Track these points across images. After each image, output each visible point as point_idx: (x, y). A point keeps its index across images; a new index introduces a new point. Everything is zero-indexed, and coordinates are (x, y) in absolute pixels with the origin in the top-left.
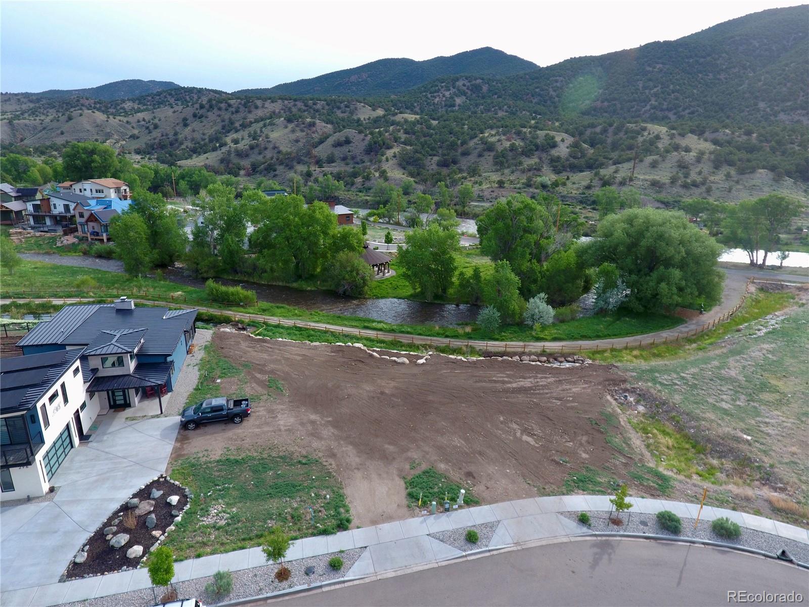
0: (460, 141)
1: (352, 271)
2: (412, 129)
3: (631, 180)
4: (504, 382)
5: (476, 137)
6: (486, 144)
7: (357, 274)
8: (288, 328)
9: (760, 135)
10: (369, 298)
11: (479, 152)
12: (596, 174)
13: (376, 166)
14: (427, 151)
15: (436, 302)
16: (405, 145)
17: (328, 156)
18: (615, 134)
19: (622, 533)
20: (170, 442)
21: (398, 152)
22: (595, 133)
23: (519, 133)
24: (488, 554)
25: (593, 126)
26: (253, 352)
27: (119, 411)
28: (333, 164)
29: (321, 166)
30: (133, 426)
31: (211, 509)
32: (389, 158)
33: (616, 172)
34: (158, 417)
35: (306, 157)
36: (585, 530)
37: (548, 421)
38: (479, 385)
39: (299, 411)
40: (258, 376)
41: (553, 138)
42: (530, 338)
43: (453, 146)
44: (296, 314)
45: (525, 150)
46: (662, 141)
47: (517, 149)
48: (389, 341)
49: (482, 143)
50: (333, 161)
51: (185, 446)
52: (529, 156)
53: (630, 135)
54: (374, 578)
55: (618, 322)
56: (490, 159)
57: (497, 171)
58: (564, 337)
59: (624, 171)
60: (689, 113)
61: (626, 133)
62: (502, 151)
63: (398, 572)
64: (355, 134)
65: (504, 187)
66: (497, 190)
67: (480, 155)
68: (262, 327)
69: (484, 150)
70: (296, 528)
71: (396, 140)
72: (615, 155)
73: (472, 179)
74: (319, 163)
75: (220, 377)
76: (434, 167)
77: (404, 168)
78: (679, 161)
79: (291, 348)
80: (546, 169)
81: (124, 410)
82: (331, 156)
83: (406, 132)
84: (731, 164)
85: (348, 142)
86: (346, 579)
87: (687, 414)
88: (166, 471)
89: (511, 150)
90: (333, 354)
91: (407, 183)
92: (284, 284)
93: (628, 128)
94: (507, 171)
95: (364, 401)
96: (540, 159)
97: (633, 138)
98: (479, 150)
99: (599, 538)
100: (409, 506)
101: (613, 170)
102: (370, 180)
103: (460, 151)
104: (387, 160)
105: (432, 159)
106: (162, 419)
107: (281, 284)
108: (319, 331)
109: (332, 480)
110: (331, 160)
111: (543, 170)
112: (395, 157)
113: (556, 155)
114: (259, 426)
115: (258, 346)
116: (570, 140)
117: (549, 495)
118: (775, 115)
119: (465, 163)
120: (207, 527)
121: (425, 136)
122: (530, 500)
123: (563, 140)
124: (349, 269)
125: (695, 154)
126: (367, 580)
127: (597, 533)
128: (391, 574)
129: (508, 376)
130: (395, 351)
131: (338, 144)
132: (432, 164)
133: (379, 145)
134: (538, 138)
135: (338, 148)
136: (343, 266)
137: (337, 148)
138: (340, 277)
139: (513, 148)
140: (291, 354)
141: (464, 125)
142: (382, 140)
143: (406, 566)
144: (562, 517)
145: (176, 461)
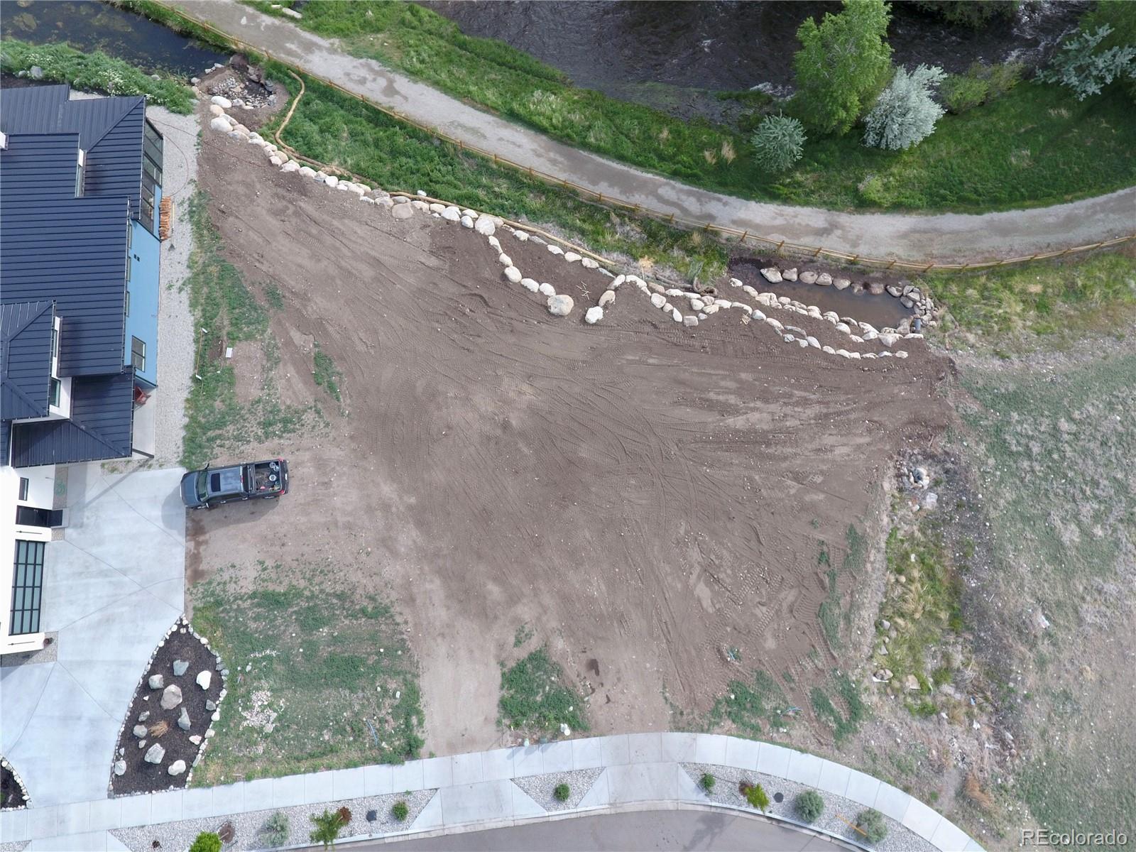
4: (725, 410)
20: (179, 538)
24: (573, 816)
30: (117, 488)
31: (254, 697)
34: (150, 467)
36: (700, 796)
38: (679, 412)
40: (297, 337)
48: (555, 187)
51: (202, 549)
54: (441, 833)
63: (469, 827)
70: (357, 745)
86: (411, 831)
88: (185, 610)
90: (432, 261)
100: (498, 725)
106: (157, 472)
109: (405, 657)
117: (683, 730)
120: (253, 730)
122: (655, 736)
126: (433, 835)
127: (714, 803)
128: (459, 830)
129: (741, 388)
144: (682, 771)
145: (194, 587)
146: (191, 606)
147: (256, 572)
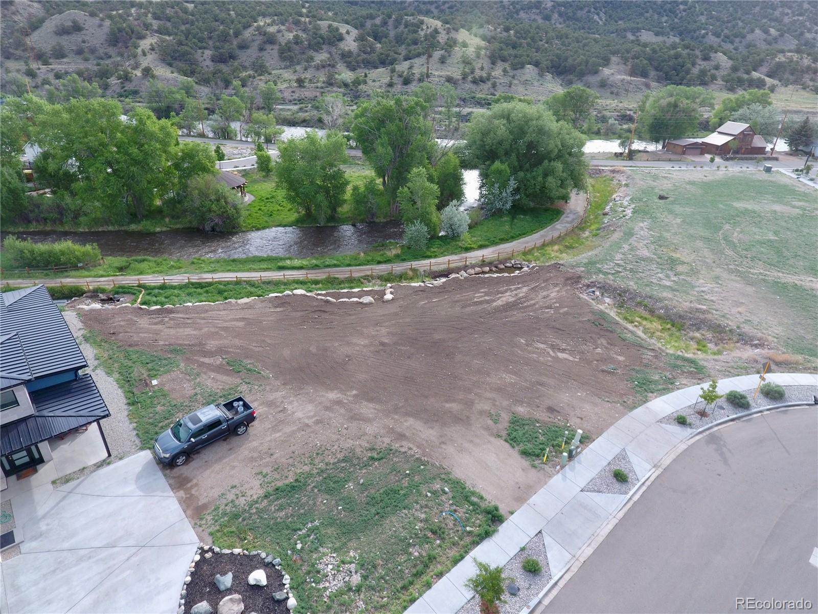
0: (231, 31)
1: (218, 200)
2: (163, 13)
3: (428, 76)
4: (488, 302)
5: (250, 26)
6: (265, 35)
7: (226, 202)
8: (181, 287)
9: (517, 32)
10: (248, 231)
11: (259, 45)
12: (393, 71)
13: (132, 62)
14: (194, 43)
15: (329, 224)
16: (161, 34)
17: (54, 47)
18: (396, 27)
19: (715, 423)
20: (165, 494)
21: (156, 43)
22: (376, 25)
23: (297, 23)
24: (644, 488)
25: (371, 17)
26: (165, 330)
27: (27, 475)
28: (65, 60)
29: (46, 63)
30: (75, 491)
31: (320, 567)
32: (146, 51)
33: (411, 68)
34: (109, 464)
35: (16, 49)
36: (689, 431)
37: (561, 332)
38: (468, 309)
39: (307, 393)
40: (207, 360)
41: (337, 29)
42: (460, 249)
43: (224, 38)
44: (172, 266)
45: (312, 43)
46: (440, 35)
47: (302, 42)
48: (324, 279)
49: (260, 34)
50: (63, 56)
51: (193, 492)
52: (317, 51)
53: (411, 28)
54: (578, 564)
55: (516, 221)
56: (275, 53)
57: (286, 67)
58: (487, 243)
59: (419, 66)
60: (449, 8)
61: (406, 26)
62: (286, 44)
63: (592, 544)
64: (86, 18)
65: (304, 87)
66: (297, 90)
67: (261, 49)
68: (141, 292)
69: (265, 43)
70: (447, 543)
71: (147, 26)
72: (403, 50)
73: (262, 77)
74: (41, 57)
75: (152, 377)
76: (208, 63)
77: (170, 65)
78: (463, 56)
79: (218, 312)
80: (340, 66)
81: (36, 471)
82: (57, 47)
83: (156, 17)
84: (504, 60)
85: (77, 28)
86: (555, 579)
87: (650, 297)
88: (201, 539)
89: (297, 43)
90: (278, 309)
91: (186, 84)
92: (117, 228)
93: (406, 21)
94: (298, 68)
95: (372, 359)
96: (330, 53)
97: (416, 32)
98: (258, 42)
99: (705, 434)
100: (534, 466)
101: (407, 67)
102: (131, 81)
103: (235, 43)
104: (144, 54)
105: (203, 53)
106: (117, 465)
107: (111, 228)
108: (228, 283)
109: (429, 467)
110: (59, 54)
111: (338, 66)
112: (153, 49)
113: (346, 49)
114: (275, 429)
115: (166, 319)
116: (355, 33)
117: (635, 407)
118: (517, 13)
119: (246, 57)
120: (340, 593)
121: (184, 24)
122: (626, 417)
123: (348, 33)
124: (213, 197)
125: (474, 50)
126: (575, 569)
127: (700, 430)
128: (589, 551)
129: (486, 294)
130: (346, 291)
131: (63, 31)
132: (205, 58)
133: (127, 34)
134: (320, 29)
135: (65, 37)
136: (203, 195)
137: (63, 37)
138: (204, 209)
139: (297, 40)
140: (225, 321)
141: (229, 10)
142: (129, 27)
143: (593, 535)
144: (663, 425)
145: (201, 519)
146: (206, 533)
147: (258, 481)
